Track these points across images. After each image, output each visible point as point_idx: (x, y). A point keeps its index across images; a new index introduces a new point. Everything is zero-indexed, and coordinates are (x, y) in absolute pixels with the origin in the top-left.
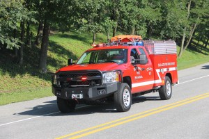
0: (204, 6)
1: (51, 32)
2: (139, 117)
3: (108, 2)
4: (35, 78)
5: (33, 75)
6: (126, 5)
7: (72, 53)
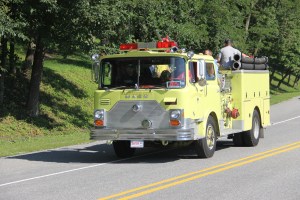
0: (269, 23)
1: (47, 55)
2: (175, 184)
3: (132, 14)
4: (21, 122)
5: (18, 118)
6: (158, 19)
7: (76, 86)
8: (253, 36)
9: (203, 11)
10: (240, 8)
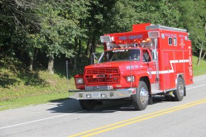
9: (181, 20)
10: (201, 17)
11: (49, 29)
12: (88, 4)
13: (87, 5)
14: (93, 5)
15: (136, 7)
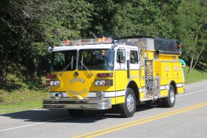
8: (199, 44)
10: (193, 30)
11: (53, 38)
12: (90, 15)
13: (88, 16)
14: (94, 17)
15: (133, 19)
